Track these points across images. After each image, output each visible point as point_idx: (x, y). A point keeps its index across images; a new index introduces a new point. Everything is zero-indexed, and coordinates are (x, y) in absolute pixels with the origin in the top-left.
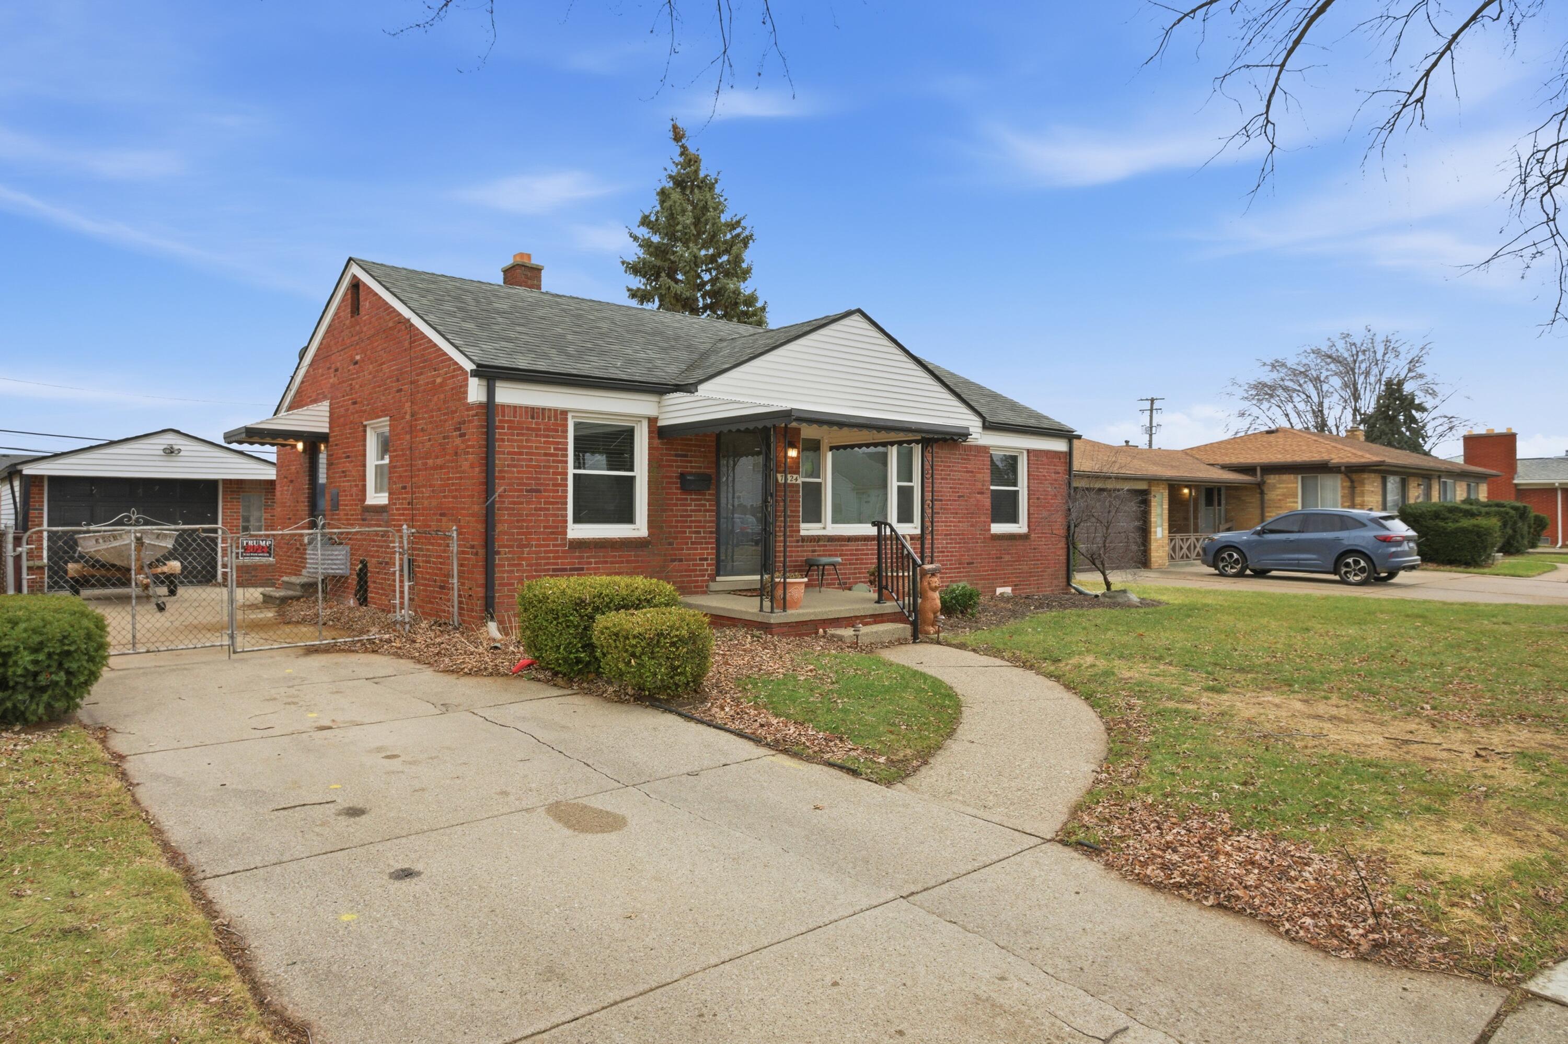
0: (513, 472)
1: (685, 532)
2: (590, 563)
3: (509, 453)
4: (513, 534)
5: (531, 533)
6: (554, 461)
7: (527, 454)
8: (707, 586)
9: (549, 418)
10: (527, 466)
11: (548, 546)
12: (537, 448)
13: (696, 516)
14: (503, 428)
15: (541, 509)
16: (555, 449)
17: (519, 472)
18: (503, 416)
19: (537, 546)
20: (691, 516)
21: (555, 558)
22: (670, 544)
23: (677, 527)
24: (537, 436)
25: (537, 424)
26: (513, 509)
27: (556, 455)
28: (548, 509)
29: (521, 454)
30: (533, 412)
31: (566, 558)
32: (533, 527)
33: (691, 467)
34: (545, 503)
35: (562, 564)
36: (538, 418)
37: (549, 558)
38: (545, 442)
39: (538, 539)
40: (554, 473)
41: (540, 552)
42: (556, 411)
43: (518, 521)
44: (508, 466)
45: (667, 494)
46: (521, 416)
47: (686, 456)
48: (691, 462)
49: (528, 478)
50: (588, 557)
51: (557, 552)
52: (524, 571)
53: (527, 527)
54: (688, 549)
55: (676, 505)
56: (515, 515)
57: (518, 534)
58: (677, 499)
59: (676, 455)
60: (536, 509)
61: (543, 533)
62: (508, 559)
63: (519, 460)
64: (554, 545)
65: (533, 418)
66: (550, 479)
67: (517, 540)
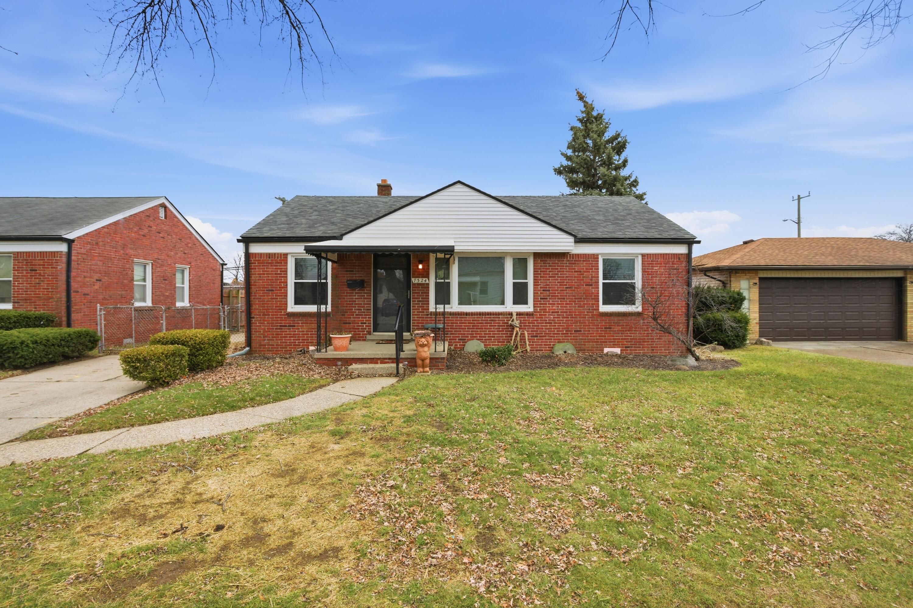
0: (260, 282)
1: (352, 309)
2: (299, 323)
3: (258, 274)
4: (260, 310)
5: (269, 309)
6: (280, 277)
7: (267, 274)
8: (366, 337)
9: (278, 258)
10: (267, 280)
11: (278, 315)
12: (271, 271)
13: (358, 301)
14: (255, 263)
15: (273, 299)
16: (280, 271)
17: (263, 282)
18: (255, 258)
19: (272, 315)
20: (355, 301)
21: (280, 320)
22: (343, 315)
23: (347, 307)
24: (271, 266)
25: (271, 260)
26: (260, 299)
27: (281, 274)
28: (277, 299)
29: (264, 274)
30: (269, 255)
31: (286, 321)
32: (270, 306)
33: (356, 277)
34: (276, 296)
35: (285, 323)
36: (272, 258)
37: (278, 320)
38: (275, 269)
39: (273, 312)
40: (280, 282)
41: (273, 318)
42: (281, 254)
43: (263, 304)
44: (258, 280)
45: (341, 290)
46: (264, 258)
47: (353, 271)
48: (355, 274)
49: (267, 285)
50: (297, 321)
51: (282, 318)
52: (266, 326)
53: (267, 307)
54: (353, 318)
55: (347, 296)
56: (261, 301)
57: (263, 309)
58: (347, 293)
59: (347, 271)
60: (271, 299)
61: (275, 309)
62: (257, 320)
63: (263, 277)
64: (280, 315)
65: (269, 258)
66: (278, 285)
67: (262, 312)
